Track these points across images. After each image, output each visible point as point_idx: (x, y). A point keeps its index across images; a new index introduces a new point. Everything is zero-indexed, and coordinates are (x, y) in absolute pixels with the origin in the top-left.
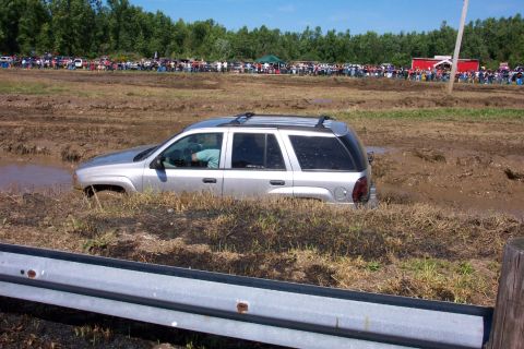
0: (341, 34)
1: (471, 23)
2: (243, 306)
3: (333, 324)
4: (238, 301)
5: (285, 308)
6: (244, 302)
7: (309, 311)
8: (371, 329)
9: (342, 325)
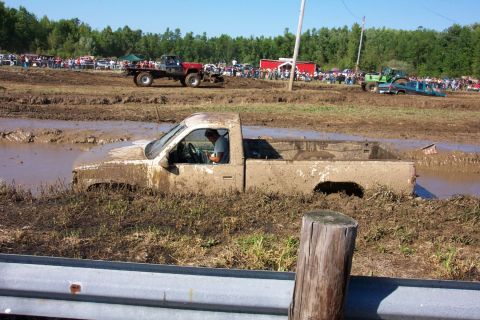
0: (198, 37)
1: (308, 31)
2: (75, 288)
3: (161, 297)
4: (71, 283)
5: (117, 286)
6: (77, 283)
7: (139, 287)
8: (196, 299)
9: (169, 298)
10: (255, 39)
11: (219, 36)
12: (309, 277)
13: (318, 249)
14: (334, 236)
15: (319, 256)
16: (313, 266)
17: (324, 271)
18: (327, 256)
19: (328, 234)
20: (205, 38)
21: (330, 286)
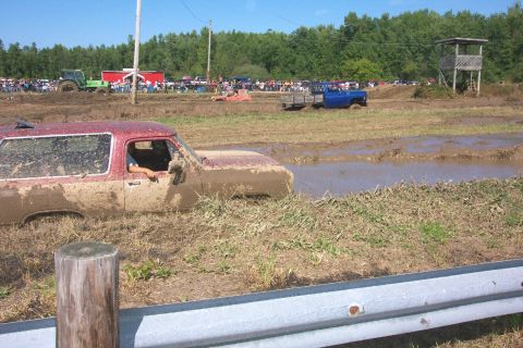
0: (26, 48)
1: (155, 37)
10: (95, 47)
11: (51, 47)
12: (67, 321)
13: (72, 287)
14: (88, 270)
15: (74, 294)
16: (70, 307)
17: (83, 310)
18: (83, 293)
19: (81, 268)
20: (35, 49)
21: (92, 327)
